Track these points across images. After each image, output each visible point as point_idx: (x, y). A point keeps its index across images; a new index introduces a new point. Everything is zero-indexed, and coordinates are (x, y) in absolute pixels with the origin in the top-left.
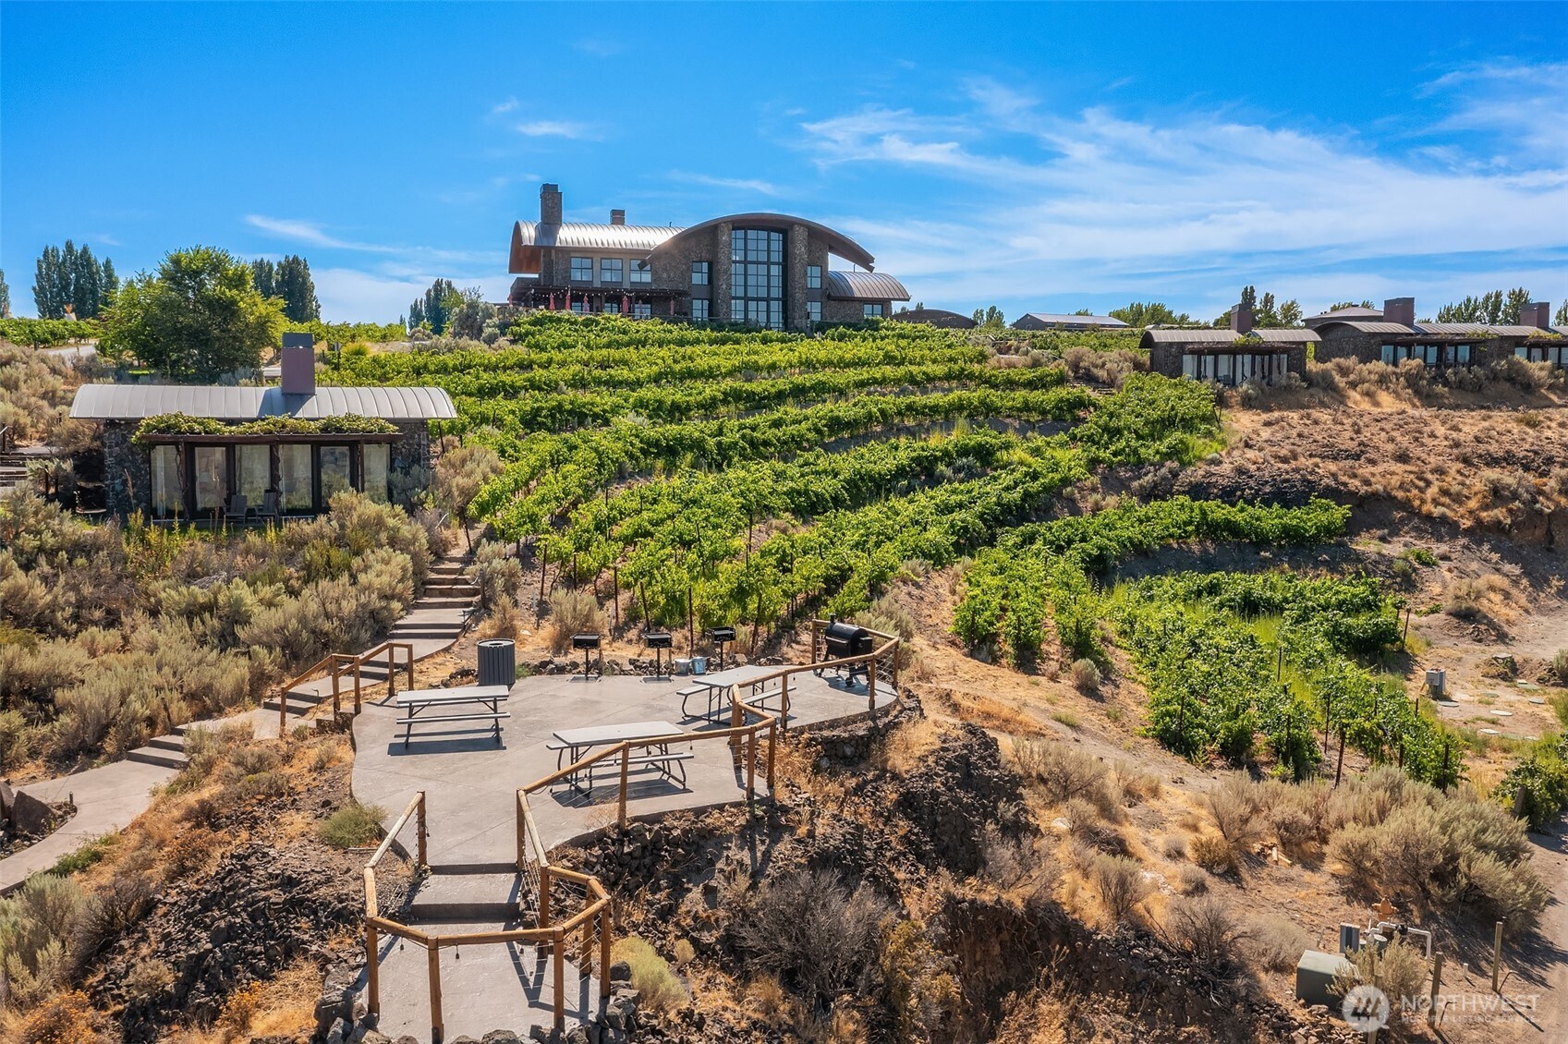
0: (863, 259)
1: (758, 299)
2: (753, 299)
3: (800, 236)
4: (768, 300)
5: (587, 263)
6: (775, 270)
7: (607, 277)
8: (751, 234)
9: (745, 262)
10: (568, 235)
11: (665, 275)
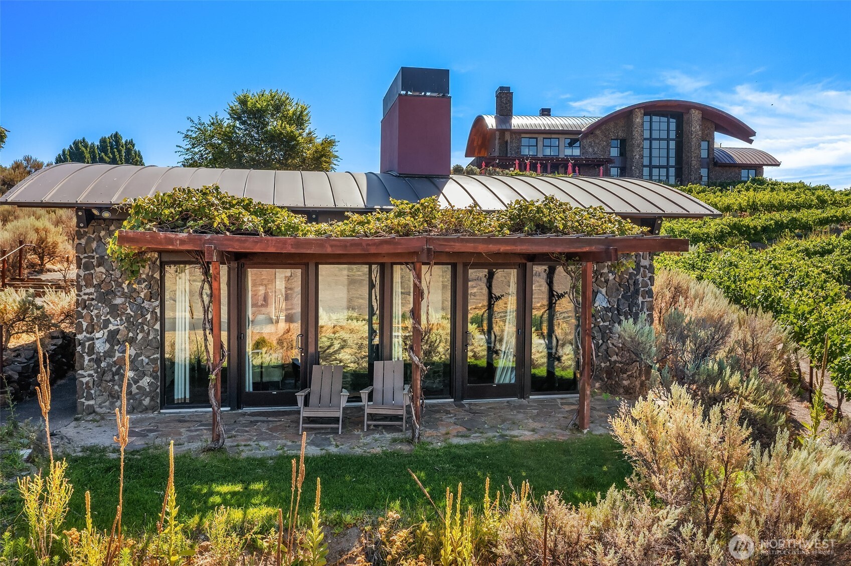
0: (746, 133)
1: (659, 167)
2: (656, 167)
3: (696, 115)
4: (667, 167)
5: (533, 142)
6: (673, 144)
7: (548, 152)
8: (655, 118)
9: (651, 139)
10: (518, 122)
11: (590, 150)
